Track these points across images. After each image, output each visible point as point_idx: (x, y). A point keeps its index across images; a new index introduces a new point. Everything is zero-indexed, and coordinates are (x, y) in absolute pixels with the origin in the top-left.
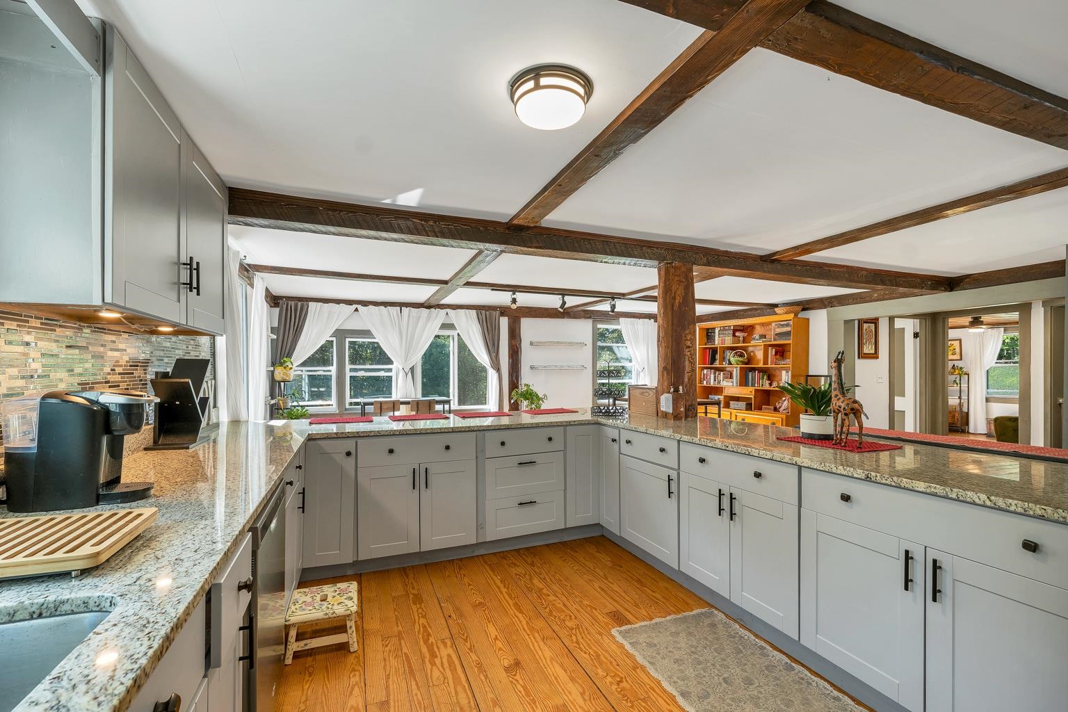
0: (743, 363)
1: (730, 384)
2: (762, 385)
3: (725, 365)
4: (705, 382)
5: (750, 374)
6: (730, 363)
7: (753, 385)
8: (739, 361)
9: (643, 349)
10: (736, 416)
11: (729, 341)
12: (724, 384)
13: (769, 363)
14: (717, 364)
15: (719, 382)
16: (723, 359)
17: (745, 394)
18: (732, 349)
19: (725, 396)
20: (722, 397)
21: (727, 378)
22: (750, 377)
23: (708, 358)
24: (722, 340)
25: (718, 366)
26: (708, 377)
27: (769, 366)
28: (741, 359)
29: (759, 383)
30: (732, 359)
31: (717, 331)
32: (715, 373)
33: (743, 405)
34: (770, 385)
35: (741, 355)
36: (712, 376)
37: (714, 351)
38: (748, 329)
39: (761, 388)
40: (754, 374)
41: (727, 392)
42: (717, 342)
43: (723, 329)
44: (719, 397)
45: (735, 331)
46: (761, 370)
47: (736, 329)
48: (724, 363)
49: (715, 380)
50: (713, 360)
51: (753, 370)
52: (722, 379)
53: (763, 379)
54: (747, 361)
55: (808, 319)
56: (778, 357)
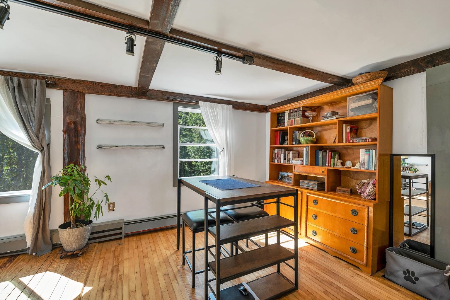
0: (312, 142)
1: (300, 163)
2: (334, 164)
3: (294, 144)
4: (276, 161)
5: (321, 153)
6: (299, 143)
7: (324, 164)
8: (308, 140)
9: (223, 131)
10: (308, 196)
11: (298, 122)
12: (294, 162)
13: (344, 141)
14: (287, 144)
15: (289, 161)
16: (293, 139)
17: (316, 174)
18: (301, 129)
19: (295, 174)
20: (291, 174)
21: (296, 157)
22: (321, 156)
23: (279, 139)
24: (292, 121)
25: (288, 145)
26: (279, 156)
27: (344, 143)
28: (310, 138)
29: (330, 162)
30: (301, 139)
31: (287, 114)
32: (285, 153)
33: (314, 185)
34: (343, 164)
35: (310, 135)
36: (283, 155)
37: (284, 133)
38: (317, 109)
39: (332, 168)
40: (324, 153)
41: (298, 170)
42: (287, 124)
43: (293, 111)
44: (289, 174)
45: (304, 112)
46: (332, 149)
47: (305, 109)
48: (294, 143)
49: (285, 159)
50: (283, 141)
51: (323, 149)
52: (291, 158)
53: (334, 158)
54: (315, 140)
55: (392, 89)
56: (353, 134)
